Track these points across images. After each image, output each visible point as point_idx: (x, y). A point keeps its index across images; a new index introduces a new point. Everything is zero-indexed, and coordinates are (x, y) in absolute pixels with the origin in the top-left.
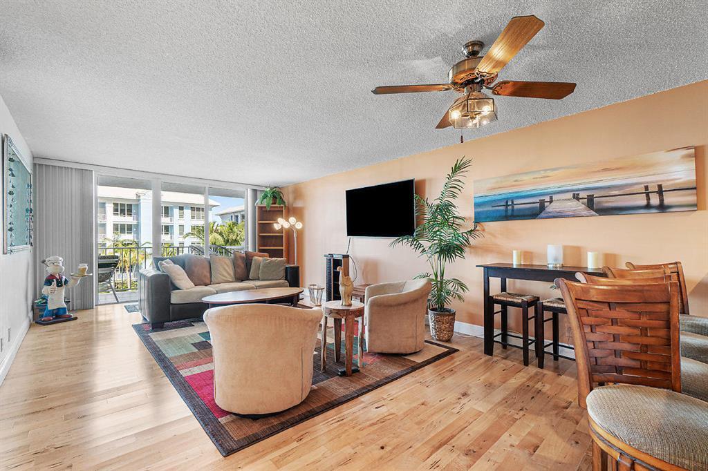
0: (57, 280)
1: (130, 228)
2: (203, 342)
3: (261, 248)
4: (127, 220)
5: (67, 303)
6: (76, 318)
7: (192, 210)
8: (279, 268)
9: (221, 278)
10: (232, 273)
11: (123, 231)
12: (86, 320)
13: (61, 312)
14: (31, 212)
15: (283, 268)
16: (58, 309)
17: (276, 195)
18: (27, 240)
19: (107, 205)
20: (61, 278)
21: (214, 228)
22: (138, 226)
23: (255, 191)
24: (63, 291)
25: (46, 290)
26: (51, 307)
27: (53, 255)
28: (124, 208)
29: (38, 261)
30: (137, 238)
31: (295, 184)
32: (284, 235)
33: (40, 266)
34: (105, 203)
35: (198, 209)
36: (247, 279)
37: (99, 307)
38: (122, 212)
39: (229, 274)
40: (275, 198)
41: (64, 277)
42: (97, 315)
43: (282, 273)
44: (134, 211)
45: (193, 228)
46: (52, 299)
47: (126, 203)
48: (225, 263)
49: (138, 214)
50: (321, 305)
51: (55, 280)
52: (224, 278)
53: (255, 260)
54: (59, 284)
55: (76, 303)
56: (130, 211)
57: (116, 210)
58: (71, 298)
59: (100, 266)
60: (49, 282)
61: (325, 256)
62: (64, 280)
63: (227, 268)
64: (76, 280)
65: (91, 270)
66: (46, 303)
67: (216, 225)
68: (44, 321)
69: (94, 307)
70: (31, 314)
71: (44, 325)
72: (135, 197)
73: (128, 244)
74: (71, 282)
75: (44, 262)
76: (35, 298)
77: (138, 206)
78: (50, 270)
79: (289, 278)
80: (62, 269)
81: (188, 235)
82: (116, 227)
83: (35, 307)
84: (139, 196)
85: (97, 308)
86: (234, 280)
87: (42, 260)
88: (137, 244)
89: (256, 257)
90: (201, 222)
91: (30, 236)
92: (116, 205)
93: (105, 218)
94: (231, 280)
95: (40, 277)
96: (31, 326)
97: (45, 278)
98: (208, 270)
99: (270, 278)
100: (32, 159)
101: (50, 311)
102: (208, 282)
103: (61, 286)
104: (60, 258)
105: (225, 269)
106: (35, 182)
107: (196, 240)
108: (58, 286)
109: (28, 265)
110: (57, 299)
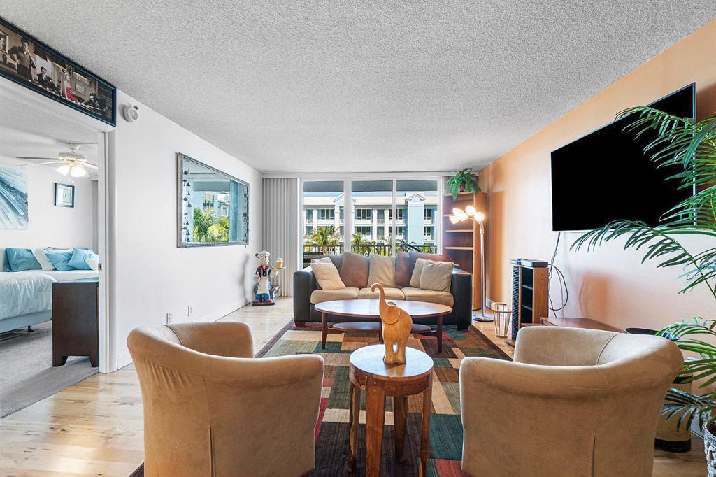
0: (264, 270)
1: (401, 230)
3: (446, 248)
4: (399, 223)
8: (442, 276)
10: (392, 277)
13: (266, 297)
15: (448, 275)
16: (264, 294)
19: (385, 211)
22: (406, 228)
24: (267, 280)
30: (406, 238)
32: (474, 231)
34: (384, 210)
36: (408, 285)
39: (388, 277)
40: (463, 183)
41: (269, 269)
44: (403, 215)
46: (260, 286)
48: (386, 264)
49: (406, 218)
52: (380, 281)
53: (419, 263)
54: (264, 274)
56: (401, 215)
61: (511, 261)
62: (268, 271)
63: (387, 270)
64: (275, 271)
68: (253, 302)
72: (404, 203)
74: (271, 273)
75: (257, 255)
78: (259, 262)
84: (407, 202)
86: (394, 285)
92: (391, 211)
93: (383, 222)
94: (390, 285)
96: (246, 305)
97: (257, 268)
98: (366, 270)
101: (258, 295)
102: (364, 284)
103: (266, 276)
105: (384, 272)
110: (263, 286)
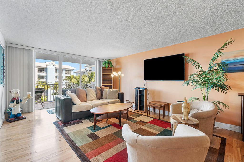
0: (17, 100)
1: (43, 77)
2: (92, 133)
3: (103, 85)
4: (43, 74)
5: (21, 110)
6: (25, 118)
7: (66, 71)
9: (91, 98)
10: (95, 96)
11: (41, 78)
12: (30, 119)
13: (19, 115)
14: (4, 68)
15: (117, 94)
16: (17, 114)
17: (109, 63)
18: (2, 81)
20: (18, 99)
21: (74, 77)
22: (46, 76)
23: (100, 61)
24: (19, 105)
25: (11, 105)
26: (14, 113)
27: (15, 89)
28: (42, 70)
29: (8, 92)
30: (46, 81)
31: (117, 58)
32: (113, 79)
33: (9, 94)
35: (68, 70)
36: (102, 98)
37: (36, 111)
38: (41, 71)
40: (109, 64)
41: (20, 99)
42: (35, 116)
43: (117, 96)
44: (45, 71)
45: (66, 77)
46: (14, 110)
47: (42, 68)
48: (92, 91)
49: (47, 72)
50: (132, 110)
51: (15, 100)
52: (92, 98)
53: (105, 90)
54: (18, 102)
55: (25, 110)
56: (44, 71)
57: (38, 71)
58: (23, 108)
59: (36, 92)
60: (13, 101)
61: (135, 88)
62: (20, 100)
63: (93, 94)
64: (26, 100)
65: (32, 95)
66: (11, 111)
67: (74, 76)
68: (10, 120)
69: (34, 111)
70: (4, 117)
71: (10, 122)
72: (45, 66)
73: (43, 83)
74: (23, 101)
75: (10, 92)
76: (6, 108)
77: (46, 69)
78: (13, 96)
79: (120, 98)
80: (19, 95)
81: (64, 79)
82: (39, 77)
83: (6, 113)
84: (47, 66)
85: (35, 112)
86: (96, 99)
87: (9, 91)
88: (46, 83)
89: (105, 89)
90: (69, 75)
91: (3, 80)
92: (39, 69)
95: (9, 99)
96: (4, 123)
97: (11, 99)
98: (86, 95)
99: (112, 98)
100: (5, 43)
101: (13, 115)
102: (86, 100)
103: (19, 103)
104: (18, 90)
105: (92, 94)
106: (6, 53)
107: (67, 81)
108: (17, 103)
109: (2, 93)
110: (16, 109)
